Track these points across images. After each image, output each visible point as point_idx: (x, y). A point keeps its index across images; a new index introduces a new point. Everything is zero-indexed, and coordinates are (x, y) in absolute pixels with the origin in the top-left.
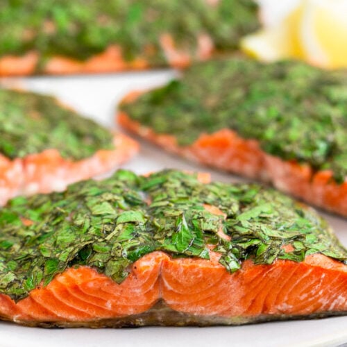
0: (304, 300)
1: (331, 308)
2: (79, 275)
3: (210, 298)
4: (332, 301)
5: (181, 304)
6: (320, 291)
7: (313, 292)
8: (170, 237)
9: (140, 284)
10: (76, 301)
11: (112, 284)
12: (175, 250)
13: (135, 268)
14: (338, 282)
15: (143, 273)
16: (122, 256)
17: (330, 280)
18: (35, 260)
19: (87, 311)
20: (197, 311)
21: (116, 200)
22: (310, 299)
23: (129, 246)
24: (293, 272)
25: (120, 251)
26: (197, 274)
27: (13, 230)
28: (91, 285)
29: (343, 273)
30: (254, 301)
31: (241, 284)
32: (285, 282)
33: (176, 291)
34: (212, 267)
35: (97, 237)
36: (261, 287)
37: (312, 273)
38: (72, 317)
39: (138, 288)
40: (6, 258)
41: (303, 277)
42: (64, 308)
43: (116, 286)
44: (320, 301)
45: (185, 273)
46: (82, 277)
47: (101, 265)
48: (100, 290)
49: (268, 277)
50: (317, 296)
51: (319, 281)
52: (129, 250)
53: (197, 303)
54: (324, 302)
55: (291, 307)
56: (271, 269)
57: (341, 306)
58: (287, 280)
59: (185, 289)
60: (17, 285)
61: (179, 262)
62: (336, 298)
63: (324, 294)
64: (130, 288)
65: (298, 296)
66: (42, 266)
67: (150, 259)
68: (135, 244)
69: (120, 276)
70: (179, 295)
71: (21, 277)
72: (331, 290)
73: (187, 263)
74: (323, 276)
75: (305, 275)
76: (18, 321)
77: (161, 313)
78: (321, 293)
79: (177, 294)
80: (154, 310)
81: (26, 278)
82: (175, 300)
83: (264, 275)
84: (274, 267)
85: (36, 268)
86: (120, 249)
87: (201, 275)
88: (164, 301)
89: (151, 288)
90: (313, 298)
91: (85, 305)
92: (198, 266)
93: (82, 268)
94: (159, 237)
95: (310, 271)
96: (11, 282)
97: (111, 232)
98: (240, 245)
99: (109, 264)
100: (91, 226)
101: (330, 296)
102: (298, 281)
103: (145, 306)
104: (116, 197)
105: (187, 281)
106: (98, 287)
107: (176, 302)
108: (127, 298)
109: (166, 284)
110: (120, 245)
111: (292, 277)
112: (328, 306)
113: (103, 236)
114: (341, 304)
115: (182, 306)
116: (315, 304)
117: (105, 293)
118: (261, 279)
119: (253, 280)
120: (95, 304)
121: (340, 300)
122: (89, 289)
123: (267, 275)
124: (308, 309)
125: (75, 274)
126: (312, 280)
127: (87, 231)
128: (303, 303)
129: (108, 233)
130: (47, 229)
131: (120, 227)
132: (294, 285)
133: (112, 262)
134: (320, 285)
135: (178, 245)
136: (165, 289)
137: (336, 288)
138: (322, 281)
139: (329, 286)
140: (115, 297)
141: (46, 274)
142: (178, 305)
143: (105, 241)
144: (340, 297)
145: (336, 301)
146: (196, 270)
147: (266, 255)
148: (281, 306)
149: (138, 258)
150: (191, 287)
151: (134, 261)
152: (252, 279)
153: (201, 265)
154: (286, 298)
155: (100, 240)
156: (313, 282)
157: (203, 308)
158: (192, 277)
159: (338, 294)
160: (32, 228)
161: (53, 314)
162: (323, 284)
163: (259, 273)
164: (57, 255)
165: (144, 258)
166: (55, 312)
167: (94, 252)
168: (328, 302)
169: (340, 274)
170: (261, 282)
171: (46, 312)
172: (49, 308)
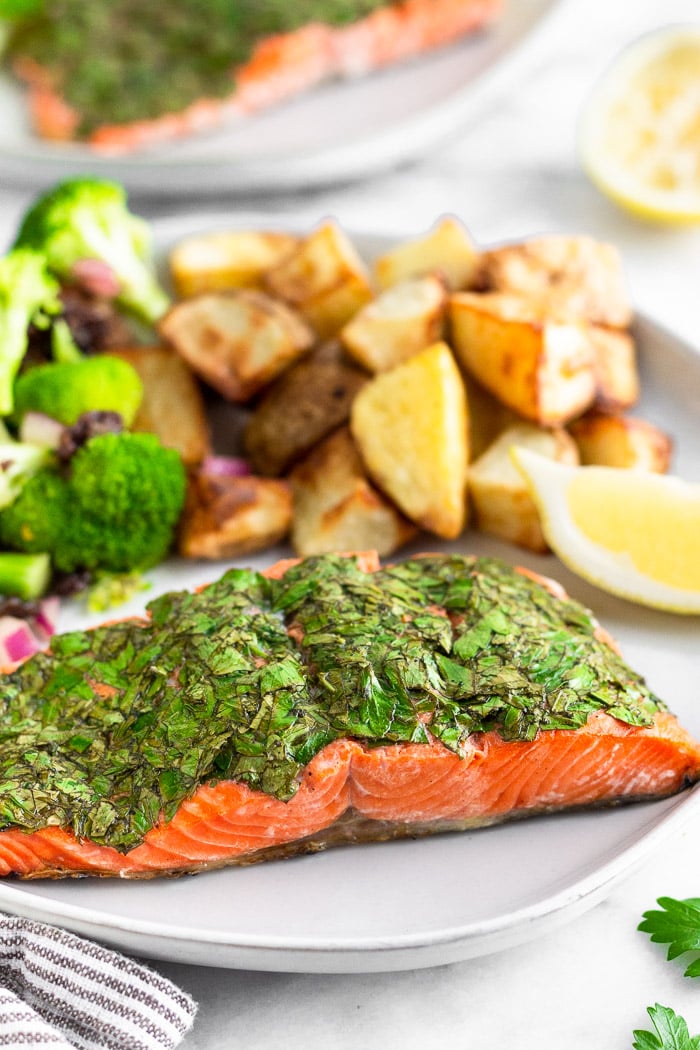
0: (583, 785)
1: (627, 790)
2: (221, 798)
3: (432, 799)
4: (629, 780)
5: (384, 811)
6: (609, 769)
7: (599, 772)
8: (357, 708)
9: (319, 795)
10: (218, 835)
11: (275, 805)
12: (370, 735)
13: (310, 774)
14: (638, 753)
15: (324, 780)
16: (285, 759)
17: (627, 752)
18: (140, 772)
19: (236, 845)
20: (411, 817)
21: (245, 641)
22: (594, 783)
23: (293, 737)
24: (568, 748)
25: (281, 749)
26: (410, 769)
27: (82, 710)
28: (242, 811)
29: (647, 738)
30: (502, 795)
31: (483, 773)
32: (555, 764)
33: (376, 796)
34: (435, 756)
35: (236, 723)
36: (515, 775)
37: (599, 745)
38: (214, 857)
39: (316, 802)
40: (88, 771)
41: (585, 753)
42: (200, 848)
43: (282, 806)
44: (609, 783)
45: (392, 770)
46: (226, 802)
47: (254, 777)
48: (256, 816)
49: (528, 760)
50: (606, 777)
51: (609, 756)
52: (294, 744)
53: (410, 808)
54: (616, 783)
55: (562, 795)
56: (534, 748)
57: (643, 788)
58: (558, 761)
59: (389, 791)
60: (123, 827)
61: (380, 754)
62: (635, 775)
63: (616, 773)
64: (304, 805)
65: (575, 781)
66: (155, 787)
67: (331, 756)
68: (302, 732)
69: (287, 791)
70: (380, 799)
71: (125, 812)
72: (627, 765)
73: (393, 755)
74: (617, 747)
75: (588, 750)
76: (127, 877)
77: (350, 825)
78: (611, 772)
79: (377, 798)
80: (340, 823)
81: (132, 812)
82: (374, 807)
83: (522, 757)
84: (537, 745)
85: (145, 792)
86: (279, 746)
87: (418, 770)
88: (356, 809)
89: (336, 797)
90: (598, 780)
91: (233, 838)
92: (411, 758)
93: (224, 784)
94: (339, 711)
95: (596, 743)
96: (111, 825)
97: (256, 712)
98: (475, 708)
99: (267, 774)
100: (219, 702)
101: (625, 774)
102: (575, 761)
103: (326, 823)
104: (245, 636)
105: (394, 781)
106: (253, 813)
107: (376, 810)
108: (298, 819)
109: (360, 787)
110: (278, 738)
111: (566, 755)
112: (622, 788)
113: (245, 720)
114: (642, 784)
115: (385, 814)
116: (601, 787)
117: (265, 818)
118: (516, 764)
119: (504, 766)
120: (249, 835)
121: (641, 779)
122: (239, 818)
123: (526, 757)
124: (589, 796)
125: (213, 796)
126: (597, 756)
127: (215, 712)
128: (580, 790)
129: (252, 715)
130: (141, 705)
131: (268, 700)
132: (570, 767)
133: (272, 771)
134: (611, 761)
135: (373, 725)
136: (358, 795)
137: (634, 762)
138: (613, 755)
139: (624, 760)
140: (279, 821)
141: (165, 799)
142: (380, 814)
143: (251, 731)
144: (642, 774)
145: (635, 780)
146: (410, 764)
147: (521, 725)
148: (547, 796)
149: (311, 757)
150: (400, 788)
151: (306, 764)
152: (501, 765)
153: (417, 754)
154: (555, 786)
155: (242, 730)
156: (599, 759)
157: (420, 813)
158: (403, 775)
159: (639, 770)
160: (114, 704)
161: (183, 858)
162: (614, 759)
163: (514, 755)
164: (176, 762)
165: (321, 755)
166: (187, 856)
167: (238, 756)
168: (621, 783)
169: (642, 740)
170: (516, 768)
171: (172, 857)
172: (176, 852)
